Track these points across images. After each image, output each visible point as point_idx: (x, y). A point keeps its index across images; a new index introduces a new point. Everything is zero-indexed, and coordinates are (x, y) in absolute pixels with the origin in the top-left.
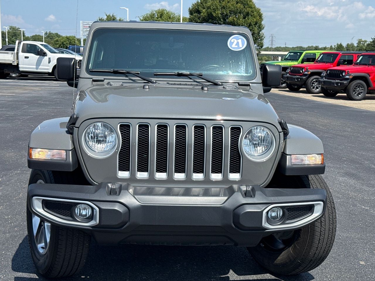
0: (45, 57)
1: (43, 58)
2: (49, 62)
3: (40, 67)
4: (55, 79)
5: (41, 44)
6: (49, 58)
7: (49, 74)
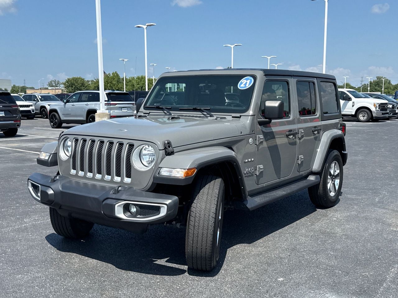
0: (350, 101)
1: (348, 102)
2: (353, 106)
3: (345, 110)
4: (357, 120)
5: (347, 91)
6: (353, 103)
7: (352, 116)
